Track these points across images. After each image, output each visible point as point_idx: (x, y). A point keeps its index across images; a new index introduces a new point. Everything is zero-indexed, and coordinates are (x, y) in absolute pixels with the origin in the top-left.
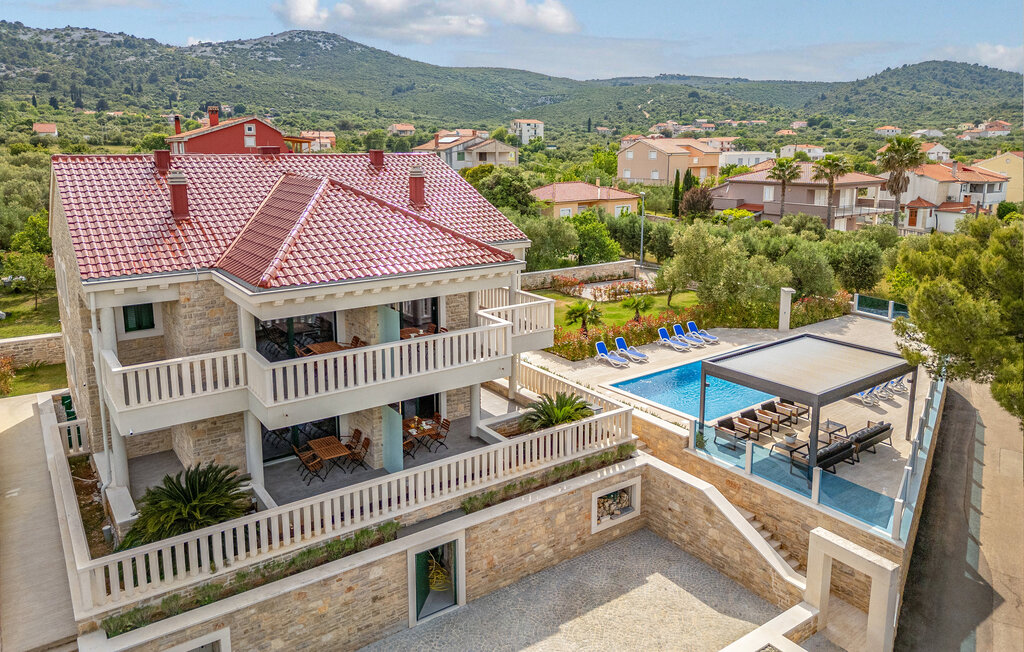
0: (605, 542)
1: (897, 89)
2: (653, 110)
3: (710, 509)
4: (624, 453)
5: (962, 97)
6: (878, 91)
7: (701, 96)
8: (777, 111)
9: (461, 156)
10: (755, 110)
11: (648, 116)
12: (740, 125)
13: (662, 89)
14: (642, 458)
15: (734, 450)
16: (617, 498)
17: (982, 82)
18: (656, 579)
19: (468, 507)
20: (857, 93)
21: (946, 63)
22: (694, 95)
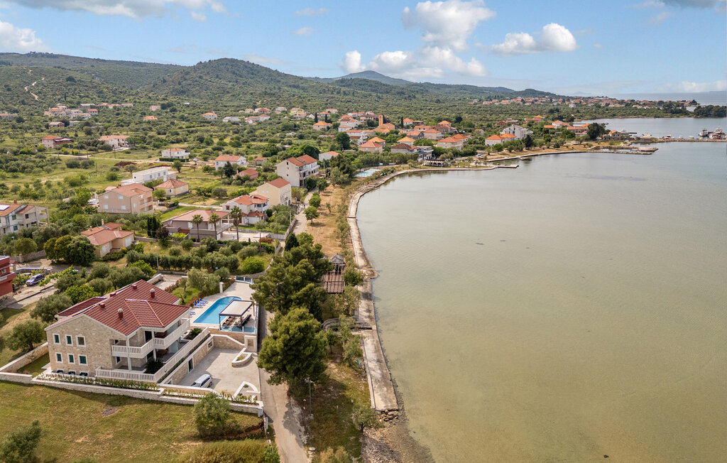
0: (210, 352)
1: (208, 77)
2: (40, 92)
3: (227, 339)
4: (209, 335)
5: (244, 84)
6: (197, 79)
7: (76, 79)
8: (137, 94)
9: (14, 217)
10: (121, 92)
11: (36, 97)
12: (115, 108)
13: (41, 72)
14: (212, 335)
15: (226, 328)
16: (210, 344)
17: (253, 74)
18: (221, 354)
19: (191, 353)
20: (185, 80)
21: (233, 60)
22: (71, 79)
